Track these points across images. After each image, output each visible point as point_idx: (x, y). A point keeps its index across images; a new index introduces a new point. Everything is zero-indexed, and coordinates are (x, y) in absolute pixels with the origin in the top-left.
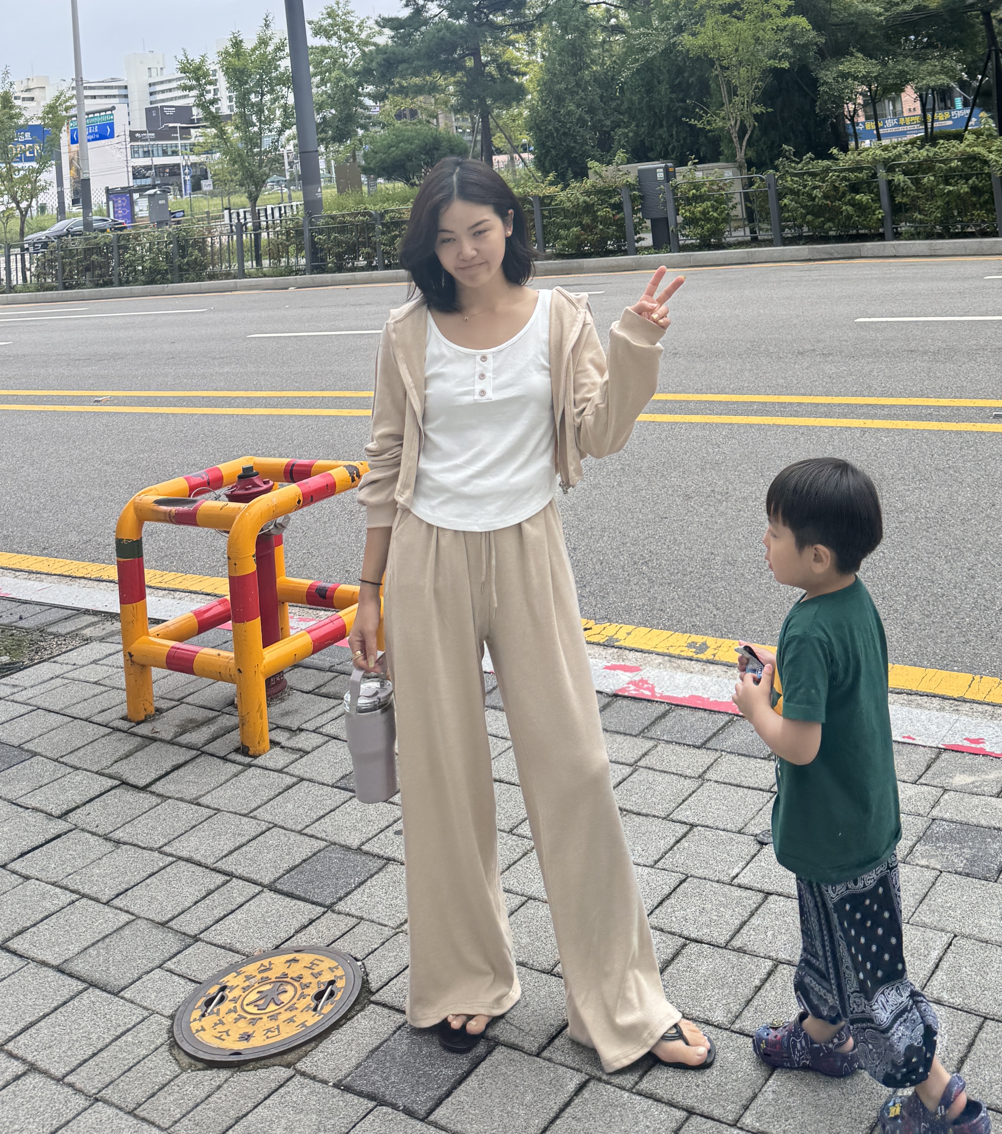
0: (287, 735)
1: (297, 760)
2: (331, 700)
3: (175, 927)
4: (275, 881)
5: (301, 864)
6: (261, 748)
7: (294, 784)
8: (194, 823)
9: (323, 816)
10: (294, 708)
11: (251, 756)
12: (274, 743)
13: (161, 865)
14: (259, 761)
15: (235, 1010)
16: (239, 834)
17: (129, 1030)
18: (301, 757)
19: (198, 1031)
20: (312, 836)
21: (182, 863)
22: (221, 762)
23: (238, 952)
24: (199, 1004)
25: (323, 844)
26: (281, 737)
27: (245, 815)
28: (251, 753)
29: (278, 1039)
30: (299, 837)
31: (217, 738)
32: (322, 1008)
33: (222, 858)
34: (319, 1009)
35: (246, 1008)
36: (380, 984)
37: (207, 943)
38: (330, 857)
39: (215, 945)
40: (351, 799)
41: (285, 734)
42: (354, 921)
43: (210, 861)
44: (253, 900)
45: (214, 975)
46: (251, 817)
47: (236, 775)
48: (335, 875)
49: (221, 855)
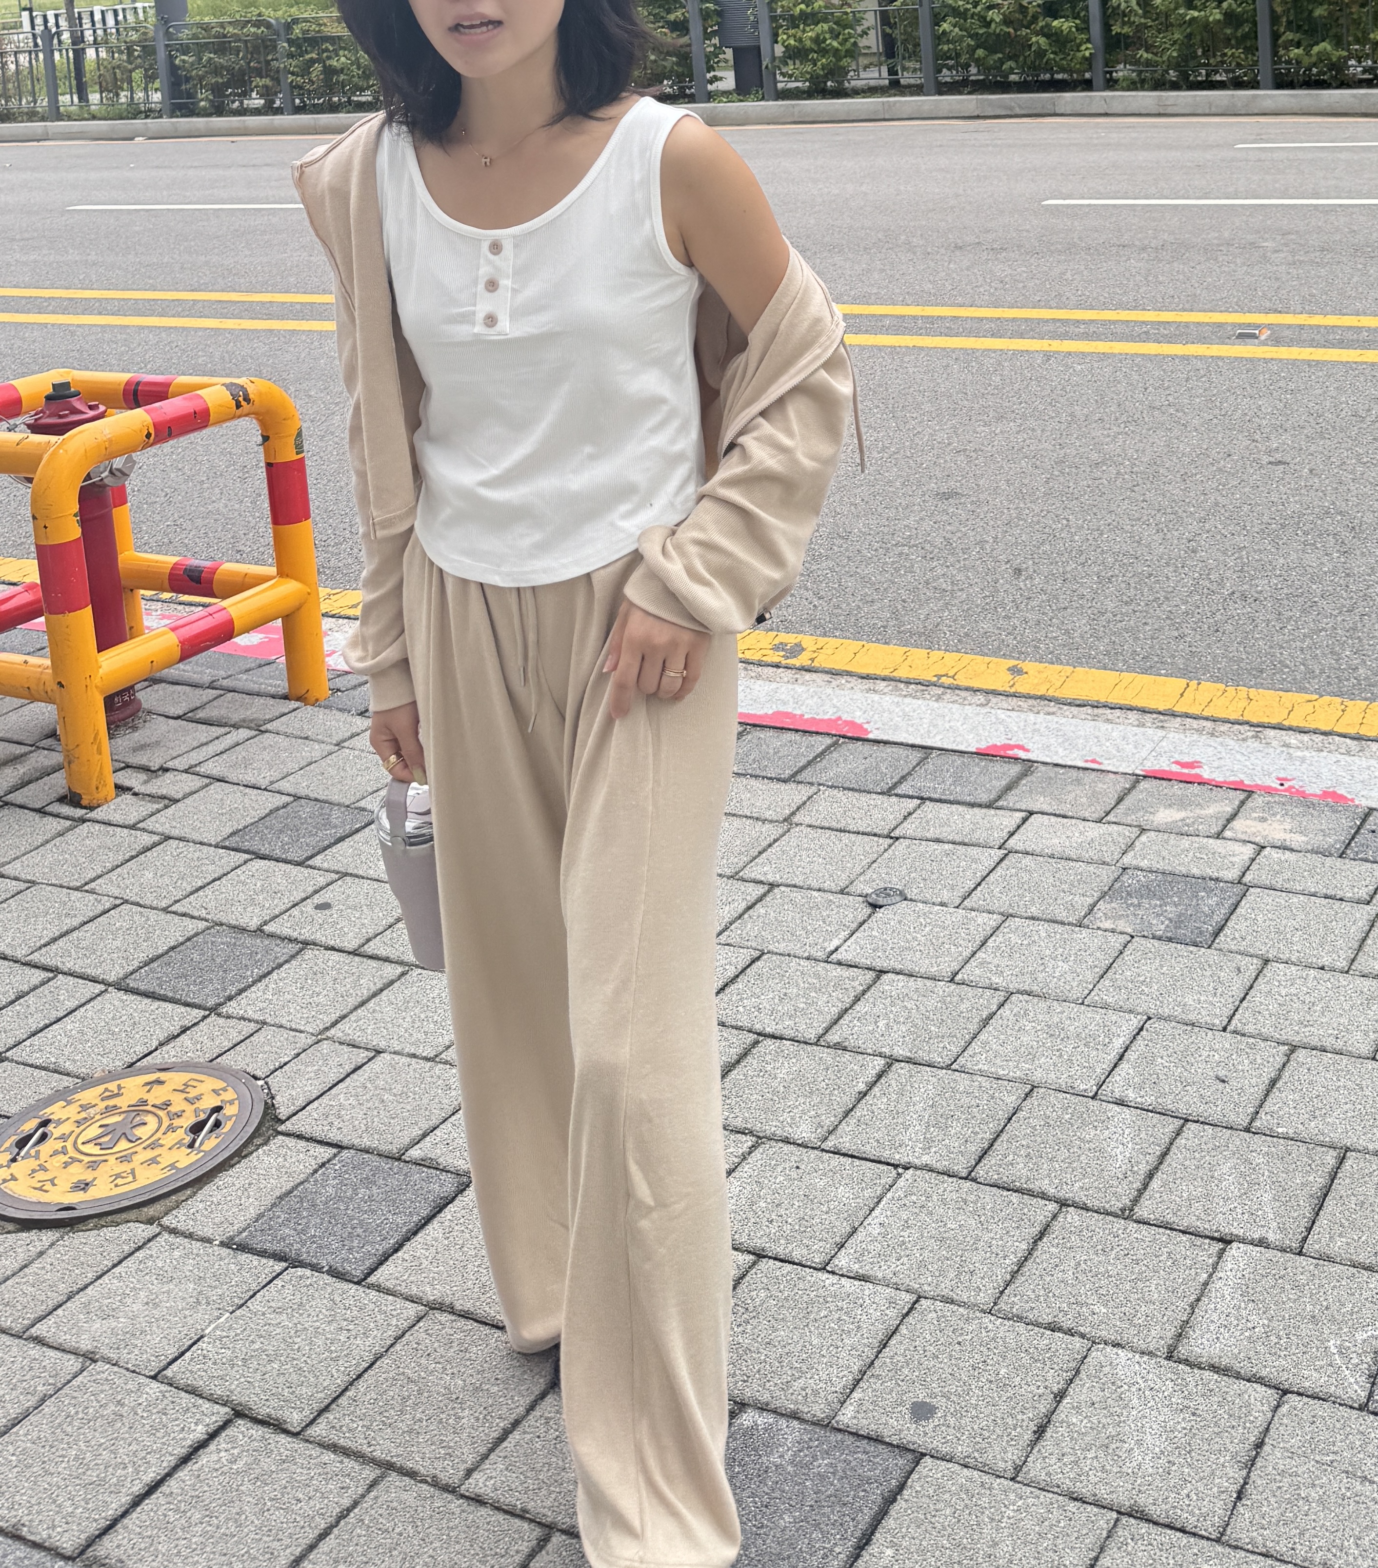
0: (143, 776)
1: (159, 811)
2: (213, 728)
4: (126, 977)
5: (166, 953)
6: (101, 796)
7: (155, 845)
9: (202, 887)
10: (154, 739)
11: (85, 808)
12: (120, 789)
14: (97, 814)
15: (64, 1151)
16: (68, 914)
18: (166, 807)
19: (5, 1181)
20: (184, 915)
22: (37, 816)
23: (68, 1075)
24: (8, 1144)
25: (202, 925)
26: (134, 780)
27: (77, 889)
28: (84, 803)
29: (133, 1186)
30: (163, 916)
31: (29, 782)
32: (201, 1144)
33: (40, 948)
34: (197, 1144)
35: (82, 1148)
36: (293, 1109)
37: (17, 1063)
38: (213, 943)
39: (31, 1066)
40: (245, 862)
41: (139, 775)
42: (253, 1026)
43: (20, 953)
44: (92, 1004)
45: (31, 1106)
46: (87, 891)
47: (61, 834)
48: (221, 966)
49: (38, 945)
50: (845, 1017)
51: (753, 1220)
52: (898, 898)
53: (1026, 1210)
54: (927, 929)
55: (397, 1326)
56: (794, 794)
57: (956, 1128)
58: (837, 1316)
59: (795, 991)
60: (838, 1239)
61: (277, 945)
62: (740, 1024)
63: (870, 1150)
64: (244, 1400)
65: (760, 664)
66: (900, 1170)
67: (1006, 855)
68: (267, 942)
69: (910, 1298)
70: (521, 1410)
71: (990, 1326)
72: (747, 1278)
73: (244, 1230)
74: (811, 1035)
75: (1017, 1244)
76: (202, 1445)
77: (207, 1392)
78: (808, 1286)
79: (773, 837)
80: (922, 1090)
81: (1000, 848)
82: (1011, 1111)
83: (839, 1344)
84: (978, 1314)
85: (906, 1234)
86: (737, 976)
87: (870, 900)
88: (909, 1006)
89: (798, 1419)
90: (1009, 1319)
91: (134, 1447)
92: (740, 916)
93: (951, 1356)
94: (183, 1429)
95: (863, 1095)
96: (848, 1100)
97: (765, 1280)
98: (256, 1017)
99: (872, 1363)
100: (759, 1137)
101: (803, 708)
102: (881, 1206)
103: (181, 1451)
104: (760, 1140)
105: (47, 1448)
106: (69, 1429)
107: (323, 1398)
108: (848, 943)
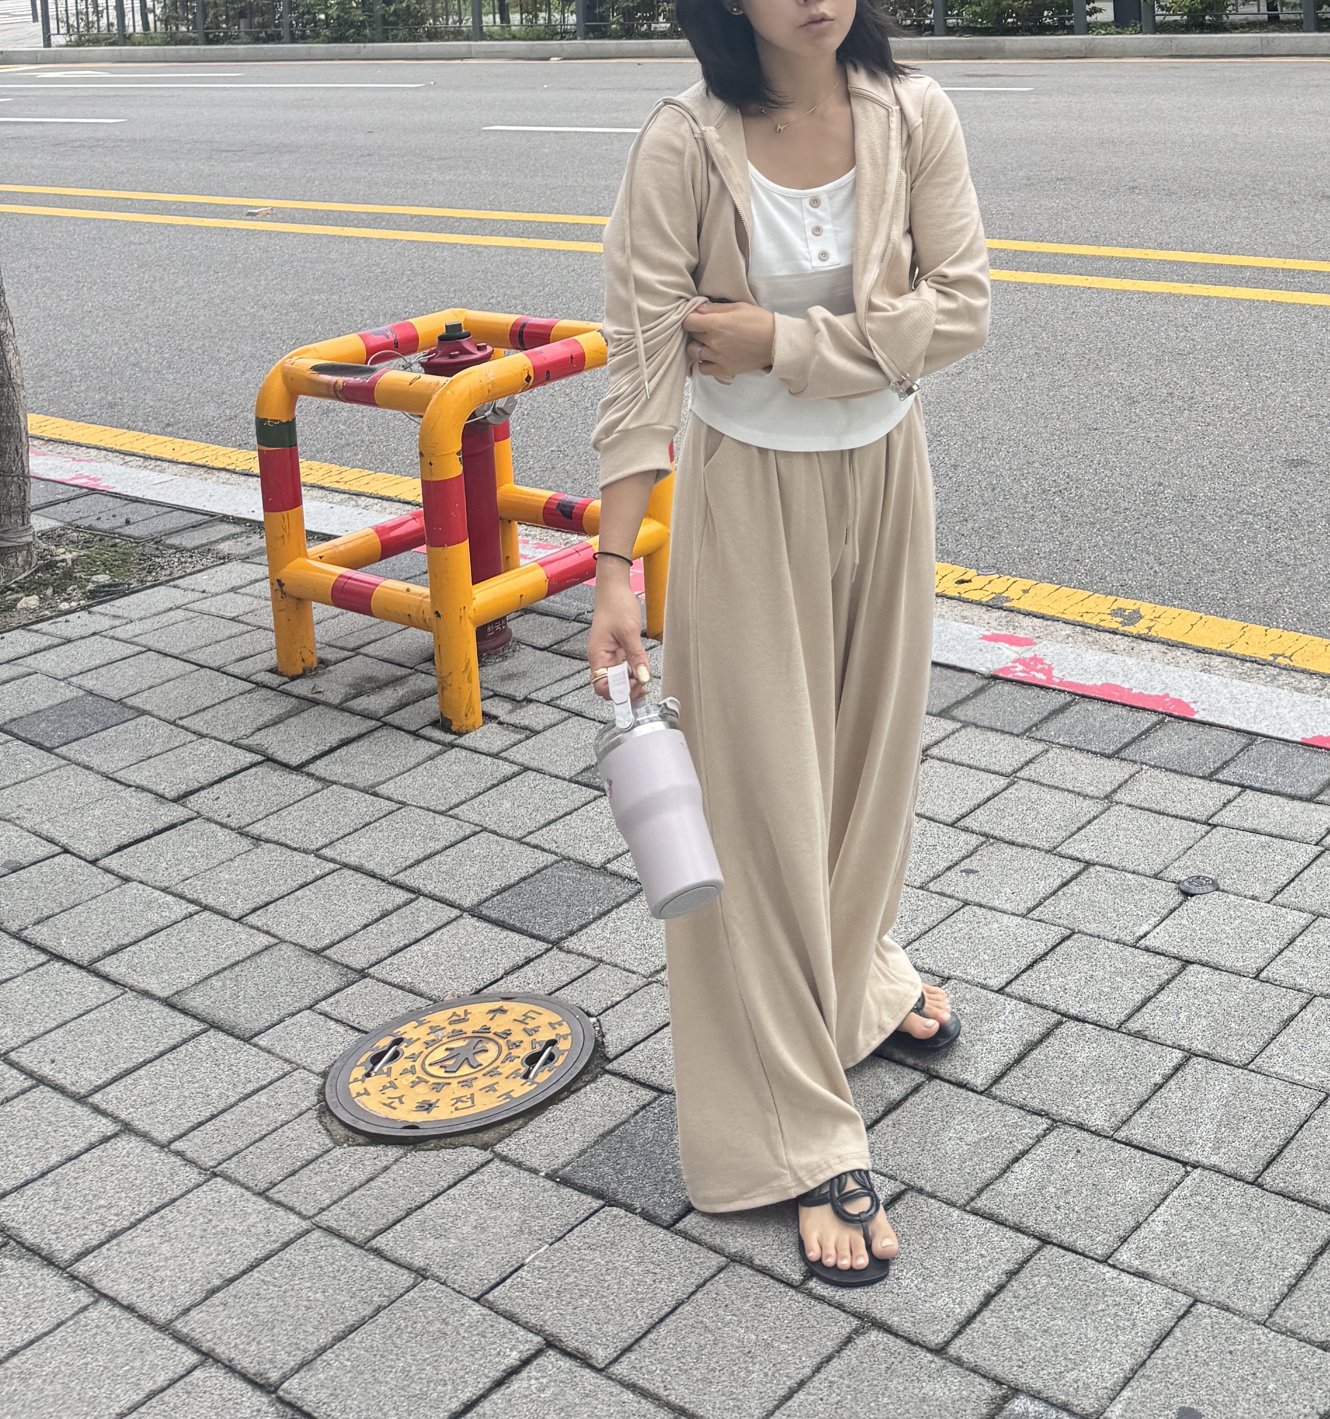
0: (508, 706)
1: (520, 742)
2: (576, 662)
3: (335, 957)
4: (480, 904)
5: (518, 883)
6: (469, 722)
7: (515, 775)
8: (368, 819)
9: (554, 821)
10: (521, 669)
11: (455, 733)
12: (488, 717)
13: (318, 872)
14: (464, 740)
15: (413, 1071)
16: (432, 838)
17: (263, 1088)
18: (528, 738)
19: (359, 1094)
20: (536, 847)
21: (347, 872)
22: (411, 739)
23: (421, 995)
24: (363, 1059)
25: (552, 858)
26: (500, 709)
27: (442, 813)
28: (454, 728)
29: (472, 1111)
30: (517, 846)
31: (407, 705)
32: (535, 1076)
33: (406, 869)
34: (531, 1076)
35: (428, 1069)
36: (620, 1049)
37: (378, 980)
38: (560, 876)
39: (390, 984)
40: (595, 799)
41: (505, 705)
42: (590, 963)
43: (388, 872)
44: (448, 928)
45: (387, 1023)
46: (451, 816)
47: (431, 758)
48: (566, 900)
49: (404, 865)
50: (1148, 1005)
51: (1041, 1205)
52: (1210, 888)
53: (1309, 1223)
54: (1237, 922)
55: (699, 1274)
56: (1117, 771)
57: (1247, 1130)
58: (1114, 1311)
59: (1101, 973)
60: (1122, 1233)
61: (618, 884)
62: (1045, 1002)
63: (1160, 1144)
64: (555, 1331)
65: (1098, 629)
66: (1189, 1169)
67: (1323, 852)
68: (609, 880)
69: (1186, 1301)
70: (808, 1371)
71: (1263, 1338)
72: (1031, 1263)
73: (568, 1164)
74: (1113, 1021)
75: (1297, 1257)
76: (513, 1372)
77: (523, 1319)
78: (1088, 1277)
79: (1093, 814)
80: (1218, 1088)
81: (1317, 844)
82: (1304, 1118)
83: (1114, 1339)
84: (1252, 1325)
85: (1188, 1235)
86: (1047, 954)
87: (1183, 888)
88: (1212, 1000)
89: (1068, 1411)
90: (1283, 1333)
91: (454, 1365)
92: (1054, 893)
93: (1221, 1364)
94: (499, 1354)
95: (1159, 1087)
96: (1143, 1091)
97: (1047, 1267)
98: (594, 954)
99: (1144, 1363)
100: (1054, 1120)
101: (1132, 681)
102: (1166, 1203)
103: (495, 1374)
104: (1056, 1123)
105: (378, 1357)
106: (398, 1341)
107: (627, 1338)
108: (1157, 930)
